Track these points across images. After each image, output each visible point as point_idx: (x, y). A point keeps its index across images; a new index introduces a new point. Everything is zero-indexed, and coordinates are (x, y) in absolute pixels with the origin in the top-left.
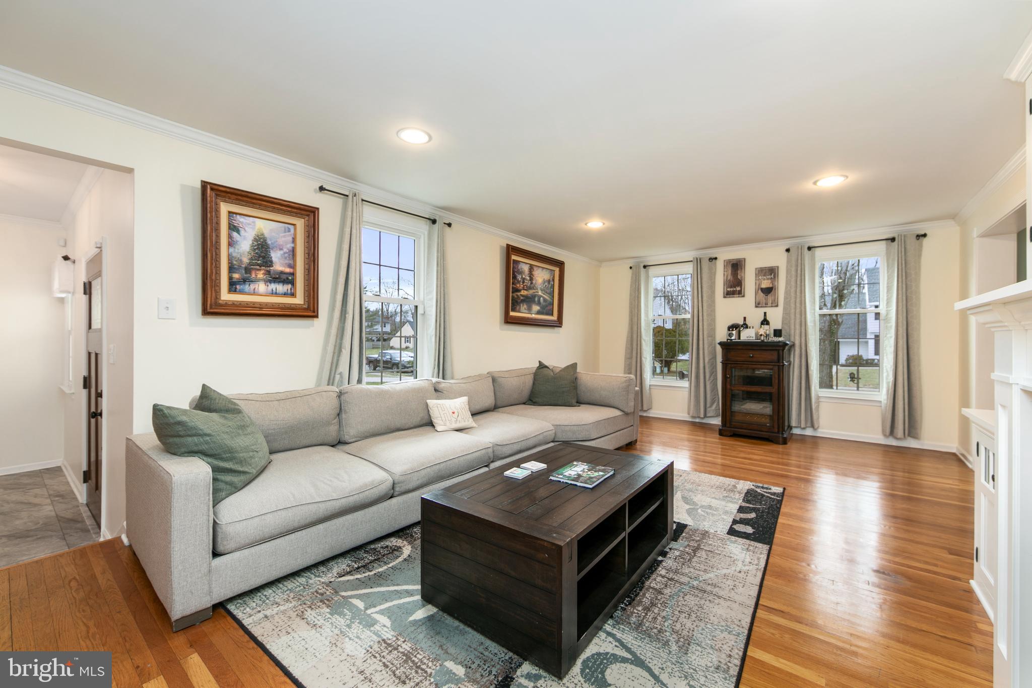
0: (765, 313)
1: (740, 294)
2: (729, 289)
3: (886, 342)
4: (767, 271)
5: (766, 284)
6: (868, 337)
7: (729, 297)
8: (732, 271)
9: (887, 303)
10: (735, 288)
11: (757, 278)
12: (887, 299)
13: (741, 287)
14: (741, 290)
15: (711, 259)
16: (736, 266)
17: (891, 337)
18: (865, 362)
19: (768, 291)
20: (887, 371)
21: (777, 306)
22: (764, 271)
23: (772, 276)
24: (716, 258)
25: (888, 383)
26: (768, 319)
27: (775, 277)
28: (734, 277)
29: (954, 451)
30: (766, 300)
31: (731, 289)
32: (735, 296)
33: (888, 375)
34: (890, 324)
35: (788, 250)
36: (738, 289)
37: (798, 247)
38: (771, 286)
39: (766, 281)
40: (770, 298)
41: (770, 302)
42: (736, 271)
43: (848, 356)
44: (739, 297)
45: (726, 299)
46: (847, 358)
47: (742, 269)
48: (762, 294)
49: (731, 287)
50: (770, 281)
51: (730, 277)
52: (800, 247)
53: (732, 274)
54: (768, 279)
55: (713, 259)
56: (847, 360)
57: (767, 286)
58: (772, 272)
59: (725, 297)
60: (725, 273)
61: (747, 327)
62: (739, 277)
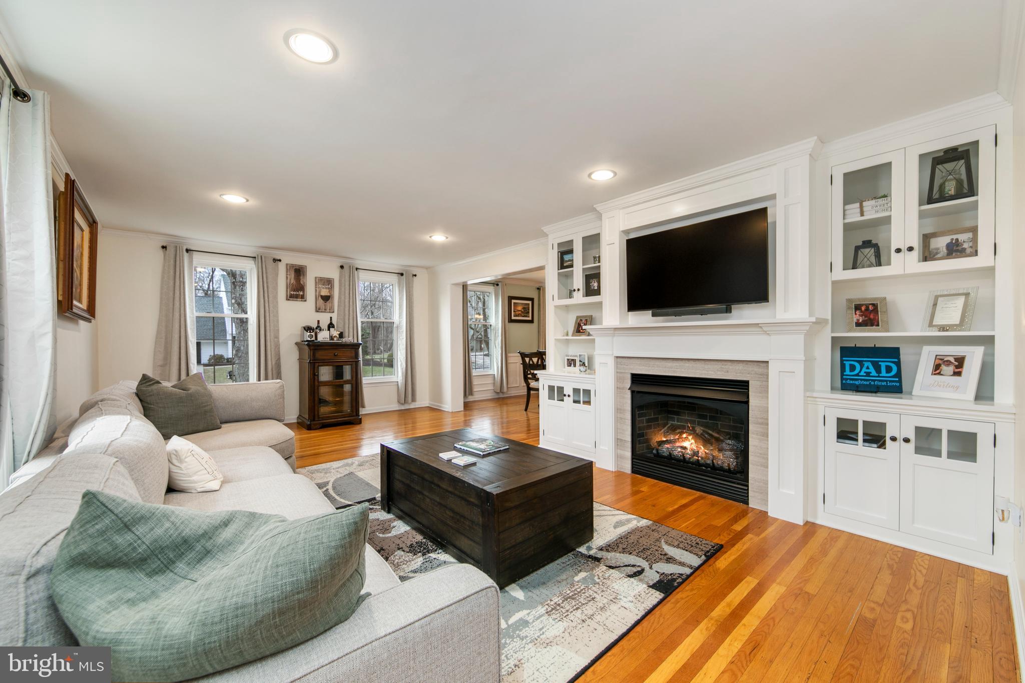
0: (331, 318)
1: (303, 298)
2: (292, 293)
3: (399, 342)
4: (326, 281)
5: (325, 292)
6: (227, 339)
7: (293, 300)
8: (295, 276)
9: (400, 316)
10: (297, 292)
11: (317, 286)
12: (399, 313)
13: (304, 292)
14: (304, 295)
15: (275, 260)
16: (299, 272)
17: (403, 339)
18: (226, 361)
19: (326, 299)
20: (401, 361)
21: (333, 312)
22: (323, 281)
23: (330, 286)
24: (280, 260)
25: (402, 369)
26: (333, 323)
27: (331, 287)
28: (296, 281)
29: (428, 405)
30: (325, 306)
31: (295, 293)
32: (298, 299)
33: (401, 364)
34: (402, 330)
35: (342, 267)
36: (301, 293)
37: (350, 266)
38: (329, 295)
39: (324, 290)
40: (328, 304)
41: (329, 308)
42: (298, 276)
43: (211, 356)
44: (302, 301)
45: (289, 301)
46: (210, 358)
47: (304, 275)
48: (322, 301)
49: (294, 291)
50: (328, 290)
51: (293, 281)
52: (352, 267)
53: (295, 278)
54: (326, 288)
55: (276, 260)
56: (210, 360)
57: (326, 294)
58: (329, 282)
59: (287, 299)
60: (288, 276)
61: (320, 330)
62: (302, 282)
